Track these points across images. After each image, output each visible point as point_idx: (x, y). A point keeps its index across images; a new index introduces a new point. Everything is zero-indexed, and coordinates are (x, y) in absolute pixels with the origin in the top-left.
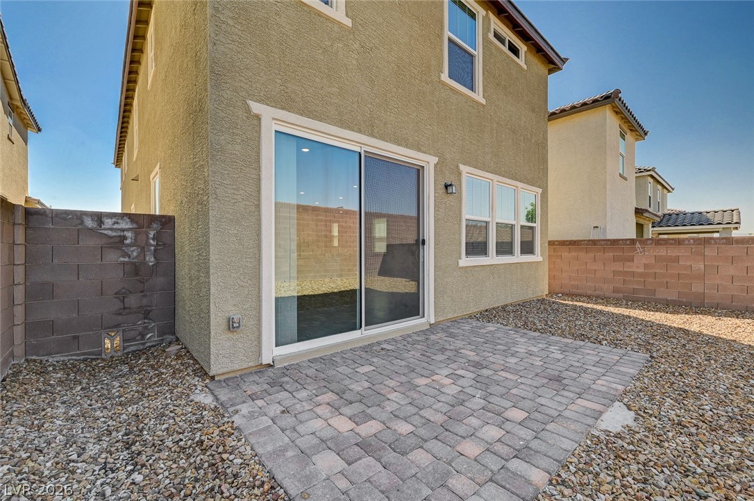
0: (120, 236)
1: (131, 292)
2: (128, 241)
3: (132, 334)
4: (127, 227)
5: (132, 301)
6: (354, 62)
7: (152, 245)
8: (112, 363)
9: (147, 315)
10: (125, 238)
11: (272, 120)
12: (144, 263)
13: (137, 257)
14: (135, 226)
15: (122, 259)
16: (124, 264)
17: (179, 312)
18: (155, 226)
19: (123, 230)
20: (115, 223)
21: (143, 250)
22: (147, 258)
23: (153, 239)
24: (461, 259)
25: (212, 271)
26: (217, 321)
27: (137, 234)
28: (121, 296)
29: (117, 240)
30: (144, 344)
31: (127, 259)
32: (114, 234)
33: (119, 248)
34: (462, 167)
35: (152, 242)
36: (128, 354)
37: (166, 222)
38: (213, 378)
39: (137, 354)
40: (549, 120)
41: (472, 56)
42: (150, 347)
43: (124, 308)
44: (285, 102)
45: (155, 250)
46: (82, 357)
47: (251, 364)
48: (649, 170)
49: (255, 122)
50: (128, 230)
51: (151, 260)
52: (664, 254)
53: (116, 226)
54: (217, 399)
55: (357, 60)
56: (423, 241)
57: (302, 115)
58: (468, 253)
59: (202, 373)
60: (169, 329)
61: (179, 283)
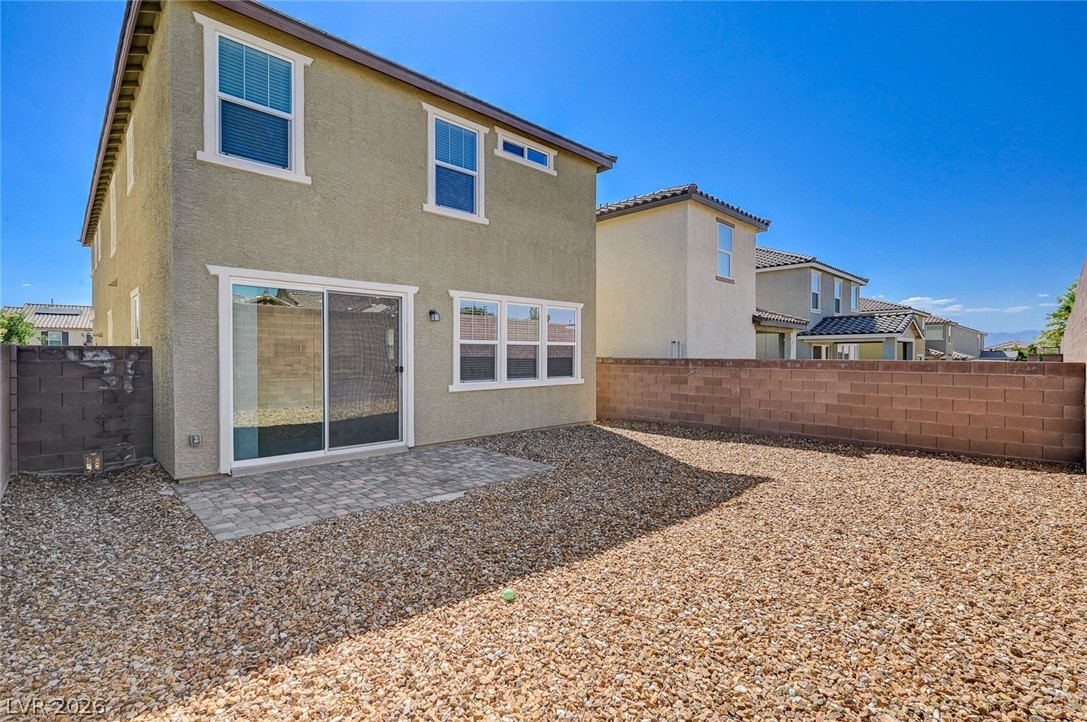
0: (100, 367)
1: (110, 417)
2: (107, 372)
3: (112, 455)
4: (106, 359)
5: (112, 425)
6: (315, 214)
7: (130, 375)
8: (93, 478)
9: (125, 438)
10: (104, 368)
11: (229, 278)
12: (122, 391)
13: (115, 386)
14: (114, 357)
15: (101, 388)
16: (103, 392)
17: (156, 434)
18: (133, 357)
19: (103, 362)
20: (95, 355)
21: (121, 379)
22: (126, 387)
23: (131, 369)
24: (452, 383)
25: (175, 400)
26: (180, 437)
27: (116, 365)
28: (101, 421)
29: (98, 370)
30: (123, 464)
31: (106, 388)
32: (95, 365)
33: (98, 378)
34: (452, 293)
35: (130, 371)
36: (108, 472)
37: (144, 353)
38: (177, 481)
39: (116, 472)
40: (598, 220)
41: (472, 177)
42: (128, 467)
43: (104, 432)
44: (243, 262)
45: (133, 379)
46: (66, 474)
47: (210, 473)
48: (809, 261)
49: (214, 281)
50: (106, 361)
51: (129, 388)
52: (710, 376)
53: (96, 359)
54: (176, 491)
55: (318, 211)
56: (402, 368)
57: (259, 269)
58: (464, 377)
59: (170, 479)
60: (148, 451)
61: (156, 409)
